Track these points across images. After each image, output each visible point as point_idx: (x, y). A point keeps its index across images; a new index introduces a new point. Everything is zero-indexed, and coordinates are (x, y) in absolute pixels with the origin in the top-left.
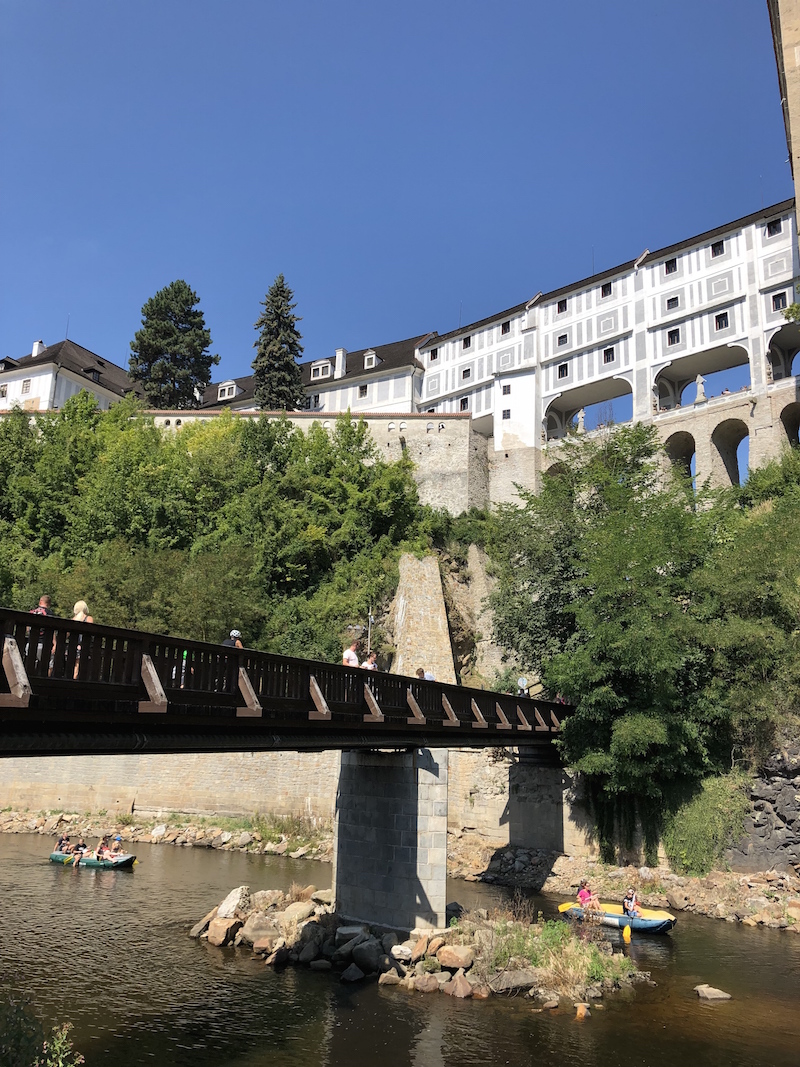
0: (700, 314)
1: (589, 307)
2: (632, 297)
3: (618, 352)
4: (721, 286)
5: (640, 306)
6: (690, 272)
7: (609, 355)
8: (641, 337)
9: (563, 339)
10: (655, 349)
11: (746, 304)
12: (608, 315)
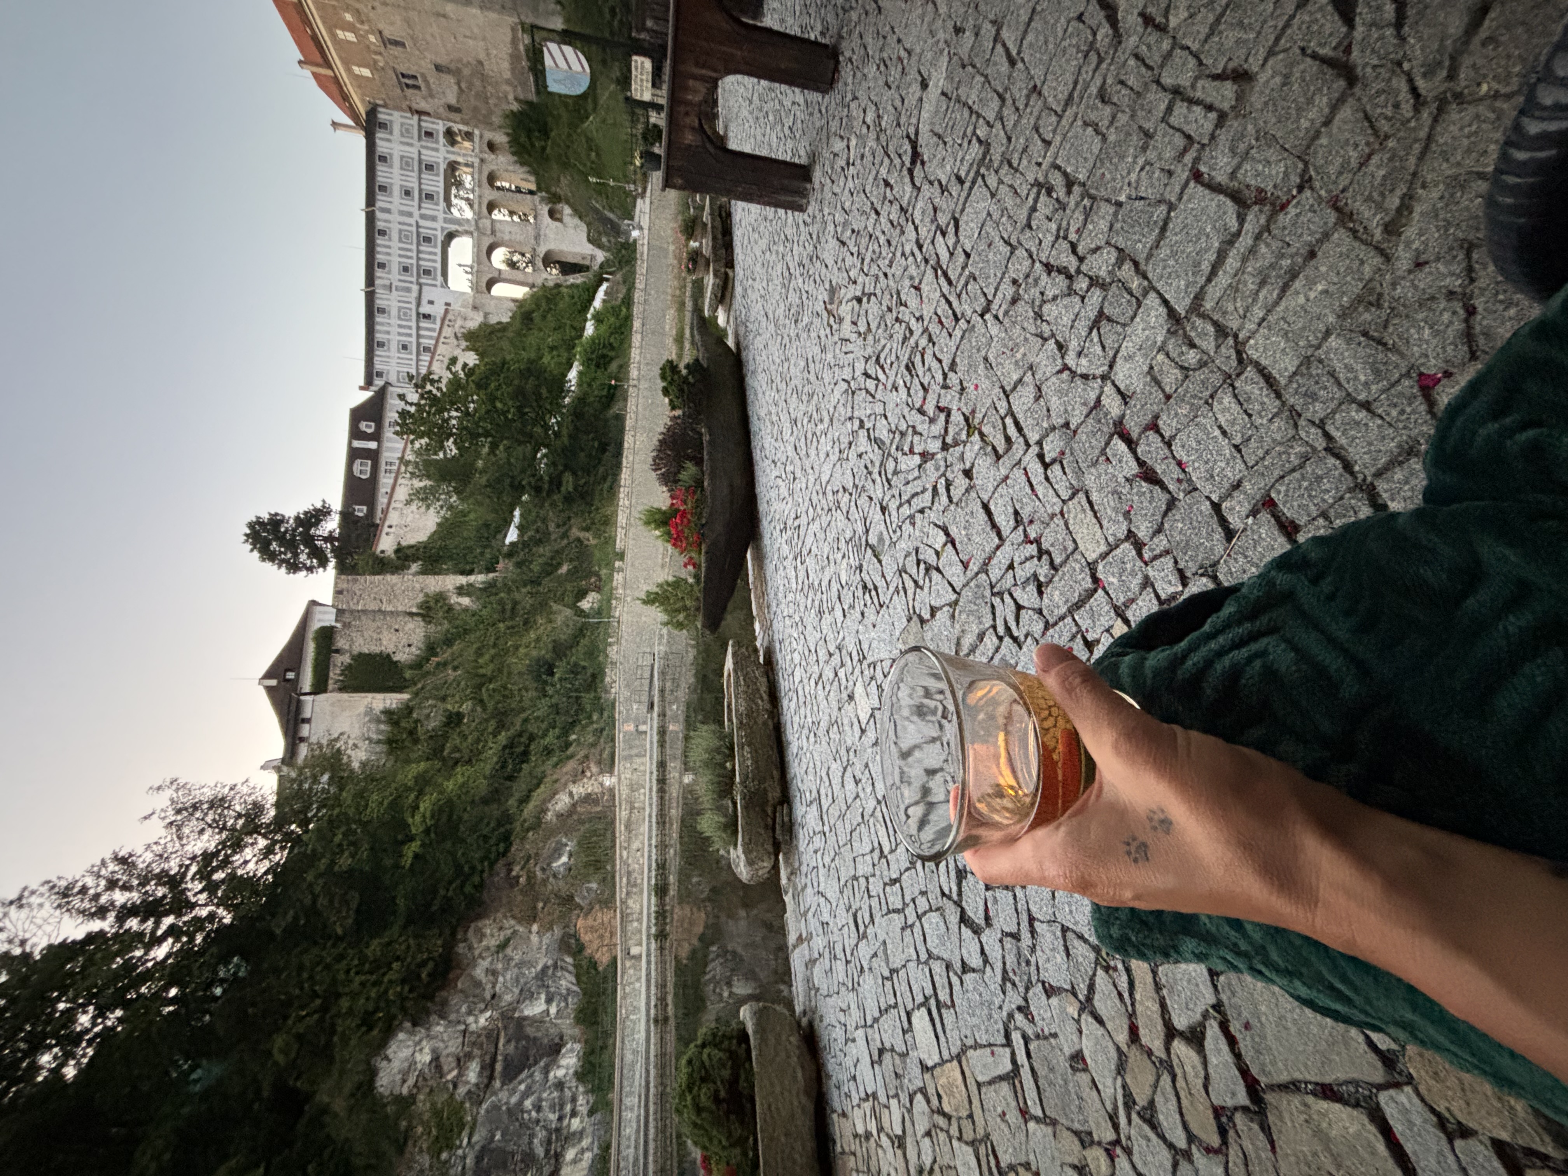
0: (420, 178)
2: (395, 217)
3: (427, 233)
5: (402, 213)
6: (392, 178)
7: (427, 240)
8: (423, 217)
9: (406, 269)
11: (424, 151)
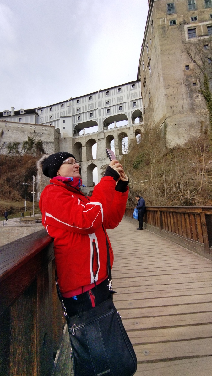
0: (115, 105)
1: (86, 102)
2: (97, 100)
3: (94, 114)
4: (121, 99)
6: (112, 95)
7: (91, 114)
8: (100, 111)
9: (78, 110)
10: (104, 114)
11: (127, 104)
12: (91, 104)
